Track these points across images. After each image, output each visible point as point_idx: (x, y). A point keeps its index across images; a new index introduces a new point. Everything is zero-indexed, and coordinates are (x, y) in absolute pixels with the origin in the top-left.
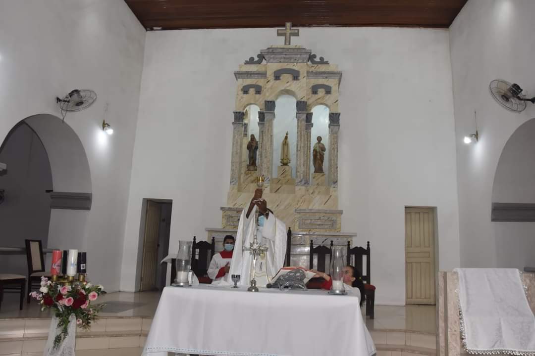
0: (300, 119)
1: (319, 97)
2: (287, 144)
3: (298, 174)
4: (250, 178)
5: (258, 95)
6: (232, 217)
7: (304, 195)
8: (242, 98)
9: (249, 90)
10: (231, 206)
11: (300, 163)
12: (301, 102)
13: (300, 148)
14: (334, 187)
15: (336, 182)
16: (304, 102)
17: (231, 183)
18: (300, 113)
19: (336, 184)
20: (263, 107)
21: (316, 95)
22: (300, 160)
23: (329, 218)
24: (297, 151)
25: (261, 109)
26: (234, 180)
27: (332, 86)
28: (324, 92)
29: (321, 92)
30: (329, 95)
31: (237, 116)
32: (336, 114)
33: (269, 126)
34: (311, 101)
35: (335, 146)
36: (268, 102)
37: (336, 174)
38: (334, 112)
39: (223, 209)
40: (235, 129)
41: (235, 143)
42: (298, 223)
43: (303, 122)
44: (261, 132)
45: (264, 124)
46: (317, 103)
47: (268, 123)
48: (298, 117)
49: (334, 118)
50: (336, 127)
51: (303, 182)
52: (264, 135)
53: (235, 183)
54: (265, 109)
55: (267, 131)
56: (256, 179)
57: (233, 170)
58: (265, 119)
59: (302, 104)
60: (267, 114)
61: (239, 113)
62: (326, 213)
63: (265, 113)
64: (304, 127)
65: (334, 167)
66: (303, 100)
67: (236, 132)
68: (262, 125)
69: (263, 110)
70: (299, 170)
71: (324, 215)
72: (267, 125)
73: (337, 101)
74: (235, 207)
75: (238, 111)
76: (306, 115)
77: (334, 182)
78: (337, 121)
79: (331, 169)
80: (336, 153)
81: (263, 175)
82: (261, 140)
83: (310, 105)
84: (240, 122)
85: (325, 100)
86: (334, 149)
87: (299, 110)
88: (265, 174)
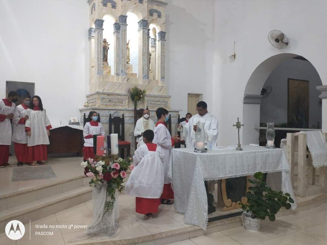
0: (144, 33)
1: (154, 18)
5: (114, 9)
6: (104, 99)
7: (147, 85)
8: (102, 9)
9: (107, 4)
10: (101, 91)
11: (145, 63)
12: (144, 20)
13: (145, 53)
14: (163, 81)
15: (164, 78)
16: (146, 21)
17: (98, 74)
18: (145, 29)
19: (164, 79)
20: (118, 19)
21: (152, 17)
22: (145, 61)
23: (164, 100)
24: (143, 55)
25: (116, 21)
26: (99, 72)
27: (161, 12)
28: (157, 16)
29: (155, 15)
30: (160, 18)
31: (100, 23)
32: (164, 32)
33: (124, 34)
34: (149, 20)
35: (163, 54)
36: (123, 16)
37: (164, 72)
38: (163, 31)
39: (98, 93)
40: (98, 33)
41: (99, 44)
42: (147, 103)
43: (146, 35)
44: (118, 38)
45: (119, 32)
46: (153, 22)
47: (123, 32)
48: (143, 31)
49: (163, 35)
50: (164, 41)
51: (147, 76)
52: (121, 40)
53: (101, 74)
54: (119, 21)
55: (123, 39)
56: (110, 72)
57: (98, 65)
58: (121, 29)
59: (145, 22)
60: (123, 26)
61: (101, 21)
62: (162, 97)
63: (121, 24)
64: (147, 39)
65: (163, 68)
66: (146, 19)
67: (99, 35)
68: (118, 33)
69: (118, 22)
70: (144, 68)
71: (161, 98)
72: (123, 34)
73: (164, 23)
74: (105, 91)
75: (100, 19)
76: (147, 30)
77: (163, 78)
78: (164, 37)
79: (161, 69)
80: (164, 59)
81: (122, 70)
82: (117, 44)
83: (148, 23)
84: (102, 28)
85: (157, 21)
86: (163, 56)
87: (143, 26)
88: (123, 69)
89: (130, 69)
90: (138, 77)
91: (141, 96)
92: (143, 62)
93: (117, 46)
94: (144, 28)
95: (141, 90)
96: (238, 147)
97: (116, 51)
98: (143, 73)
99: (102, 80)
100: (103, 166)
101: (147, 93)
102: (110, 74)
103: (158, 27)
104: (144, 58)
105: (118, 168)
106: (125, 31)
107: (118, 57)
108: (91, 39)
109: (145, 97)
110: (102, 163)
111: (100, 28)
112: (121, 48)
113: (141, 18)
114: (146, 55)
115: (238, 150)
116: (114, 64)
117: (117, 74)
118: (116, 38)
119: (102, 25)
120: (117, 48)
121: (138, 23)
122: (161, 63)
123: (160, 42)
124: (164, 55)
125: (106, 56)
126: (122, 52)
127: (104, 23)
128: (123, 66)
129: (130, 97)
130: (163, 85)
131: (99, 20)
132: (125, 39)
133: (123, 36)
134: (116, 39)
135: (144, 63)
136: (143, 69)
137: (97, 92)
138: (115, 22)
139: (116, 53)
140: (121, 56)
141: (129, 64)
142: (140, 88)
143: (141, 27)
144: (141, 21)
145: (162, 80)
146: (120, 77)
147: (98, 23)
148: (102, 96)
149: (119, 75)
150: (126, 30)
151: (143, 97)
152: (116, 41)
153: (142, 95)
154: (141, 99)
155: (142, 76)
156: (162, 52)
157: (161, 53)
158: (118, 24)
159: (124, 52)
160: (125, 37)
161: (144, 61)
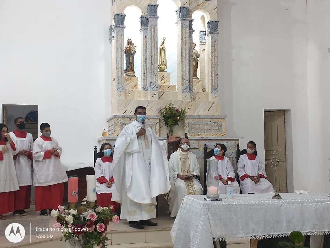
0: (184, 26)
1: (200, 3)
2: (164, 50)
3: (184, 81)
4: (130, 84)
7: (190, 102)
10: (121, 113)
11: (186, 70)
12: (184, 8)
13: (185, 55)
14: (215, 94)
15: (217, 89)
16: (187, 8)
17: (117, 89)
18: (184, 20)
20: (146, 11)
21: (196, 1)
22: (186, 67)
23: (215, 123)
24: (182, 58)
25: (143, 13)
26: (120, 87)
30: (208, 2)
31: (120, 19)
32: (216, 22)
33: (154, 31)
34: (191, 7)
35: (214, 54)
36: (152, 6)
37: (216, 81)
38: (214, 19)
39: (117, 117)
40: (117, 32)
41: (119, 48)
42: (188, 128)
43: (187, 29)
44: (145, 38)
45: (147, 29)
46: (197, 9)
47: (152, 28)
48: (182, 24)
49: (214, 26)
50: (216, 35)
51: (188, 89)
52: (149, 41)
53: (122, 90)
54: (148, 12)
55: (152, 37)
56: (136, 85)
57: (118, 76)
58: (150, 24)
59: (185, 10)
60: (151, 19)
61: (121, 15)
62: (212, 119)
63: (150, 17)
64: (188, 35)
65: (214, 75)
66: (187, 6)
67: (119, 35)
68: (145, 30)
69: (146, 14)
70: (184, 77)
71: (210, 120)
72: (152, 30)
73: (216, 8)
74: (126, 114)
75: (120, 13)
76: (188, 22)
77: (215, 89)
78: (216, 29)
79: (212, 76)
80: (216, 61)
81: (151, 83)
82: (145, 45)
83: (191, 11)
84: (123, 26)
85: (204, 6)
86: (214, 57)
87: (183, 16)
88: (153, 80)
89: (166, 79)
90: (177, 90)
91: (178, 118)
92: (182, 69)
93: (145, 48)
94: (184, 18)
95: (178, 110)
96: (276, 194)
97: (144, 56)
98: (183, 84)
99: (124, 98)
100: (74, 216)
101: (189, 113)
102: (137, 88)
103: (207, 15)
104: (184, 63)
105: (94, 219)
106: (156, 27)
107: (146, 63)
108: (112, 41)
109: (185, 119)
110: (73, 212)
111: (120, 26)
112: (149, 50)
113: (180, 5)
114: (187, 58)
115: (275, 198)
116: (142, 74)
117: (145, 89)
118: (143, 37)
119: (123, 21)
120: (145, 51)
121: (176, 12)
122: (212, 67)
123: (210, 37)
124: (216, 54)
125: (131, 63)
126: (152, 56)
127: (125, 18)
128: (153, 76)
129: (163, 121)
130: (215, 100)
131: (119, 15)
132: (156, 38)
133: (152, 34)
134: (143, 39)
135: (184, 69)
136: (183, 79)
137: (115, 116)
138: (142, 15)
139: (144, 58)
140: (150, 61)
141: (166, 72)
142: (176, 106)
143: (180, 19)
144: (179, 9)
145: (214, 92)
146: (149, 91)
147: (118, 19)
148: (122, 120)
149: (147, 90)
150: (156, 25)
151: (182, 120)
152: (144, 42)
153: (179, 116)
154: (179, 123)
155: (181, 89)
156: (213, 50)
157: (212, 52)
158: (146, 17)
159: (154, 57)
160: (155, 35)
161: (184, 67)
